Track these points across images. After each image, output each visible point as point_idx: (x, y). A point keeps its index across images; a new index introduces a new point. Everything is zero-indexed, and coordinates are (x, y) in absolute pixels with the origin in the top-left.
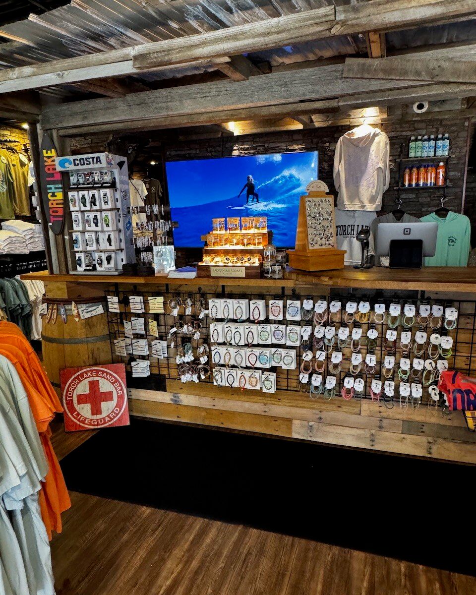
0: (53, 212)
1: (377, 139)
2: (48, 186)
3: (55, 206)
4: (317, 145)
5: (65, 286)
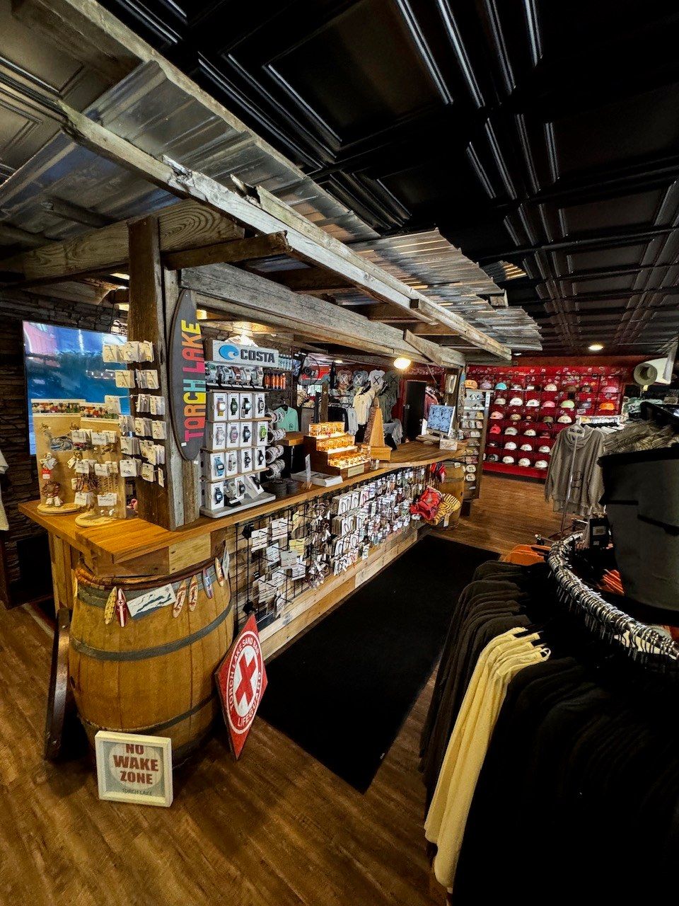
0: (190, 424)
2: (186, 381)
3: (193, 414)
5: (208, 540)
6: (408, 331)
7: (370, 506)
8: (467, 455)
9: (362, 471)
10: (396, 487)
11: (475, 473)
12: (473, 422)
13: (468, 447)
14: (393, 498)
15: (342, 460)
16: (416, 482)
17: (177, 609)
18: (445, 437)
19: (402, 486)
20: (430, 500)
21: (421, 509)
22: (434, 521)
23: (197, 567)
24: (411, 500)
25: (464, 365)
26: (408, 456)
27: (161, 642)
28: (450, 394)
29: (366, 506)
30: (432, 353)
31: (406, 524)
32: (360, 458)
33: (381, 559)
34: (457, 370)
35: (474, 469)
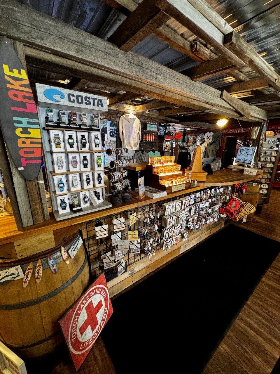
0: (26, 153)
1: (136, 120)
2: (16, 119)
3: (28, 145)
4: (110, 118)
5: (52, 236)
6: (225, 91)
7: (190, 210)
8: (262, 178)
9: (184, 188)
10: (211, 197)
11: (267, 189)
12: (269, 158)
13: (264, 173)
14: (207, 204)
15: (168, 180)
16: (225, 194)
17: (25, 282)
18: (248, 167)
19: (214, 197)
20: (234, 205)
21: (227, 211)
22: (235, 219)
23: (42, 254)
24: (221, 205)
25: (266, 119)
26: (220, 179)
27: (16, 302)
28: (254, 140)
29: (187, 209)
30: (243, 109)
31: (216, 220)
32: (182, 180)
33: (199, 238)
34: (261, 123)
35: (267, 186)
